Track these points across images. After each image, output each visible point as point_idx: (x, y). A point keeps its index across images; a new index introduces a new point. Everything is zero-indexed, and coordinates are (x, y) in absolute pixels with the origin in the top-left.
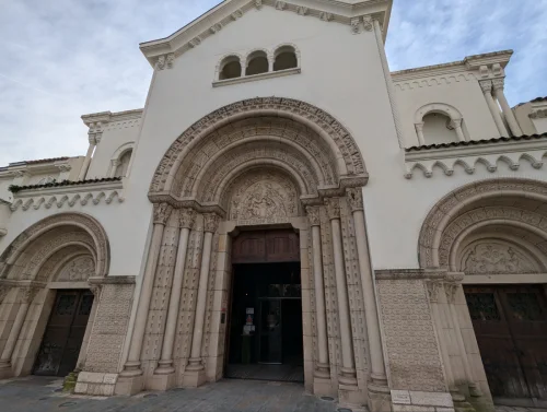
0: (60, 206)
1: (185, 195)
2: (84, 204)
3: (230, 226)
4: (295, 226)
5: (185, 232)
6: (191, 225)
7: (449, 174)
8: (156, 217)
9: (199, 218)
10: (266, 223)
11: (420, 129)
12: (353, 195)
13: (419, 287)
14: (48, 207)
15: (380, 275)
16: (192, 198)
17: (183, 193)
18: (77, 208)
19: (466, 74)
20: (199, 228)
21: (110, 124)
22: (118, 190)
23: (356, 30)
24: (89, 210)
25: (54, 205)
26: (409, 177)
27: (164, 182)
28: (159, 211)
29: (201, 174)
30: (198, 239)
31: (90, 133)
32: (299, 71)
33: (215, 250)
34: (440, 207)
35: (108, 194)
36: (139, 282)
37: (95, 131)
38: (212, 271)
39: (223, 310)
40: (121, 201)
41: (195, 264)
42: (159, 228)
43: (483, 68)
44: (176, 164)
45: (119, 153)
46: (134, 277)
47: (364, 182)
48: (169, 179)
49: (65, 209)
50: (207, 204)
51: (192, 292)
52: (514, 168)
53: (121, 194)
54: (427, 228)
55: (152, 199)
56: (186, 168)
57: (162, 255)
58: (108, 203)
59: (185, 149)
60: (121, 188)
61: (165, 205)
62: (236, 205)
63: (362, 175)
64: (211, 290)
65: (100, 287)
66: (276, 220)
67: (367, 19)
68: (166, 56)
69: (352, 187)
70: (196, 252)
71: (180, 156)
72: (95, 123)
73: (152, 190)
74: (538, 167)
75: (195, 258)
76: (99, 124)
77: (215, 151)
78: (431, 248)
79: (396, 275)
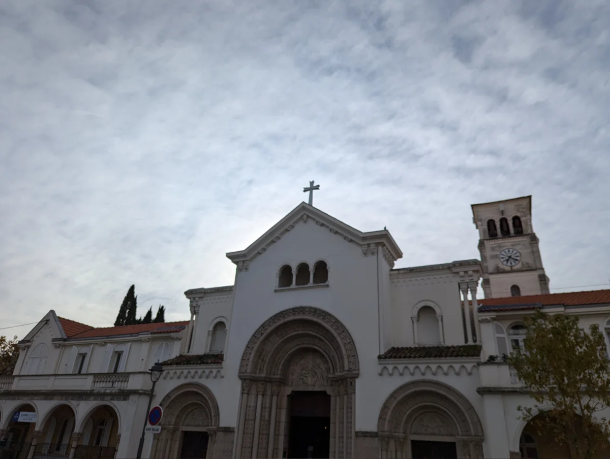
0: (186, 377)
1: (260, 373)
2: (201, 377)
3: (288, 390)
4: (329, 393)
5: (260, 397)
6: (264, 392)
7: (401, 374)
8: (243, 389)
9: (269, 385)
10: (311, 390)
11: (415, 321)
12: (351, 383)
13: (375, 442)
14: (179, 378)
15: (358, 434)
16: (263, 375)
17: (258, 371)
18: (196, 380)
19: (451, 275)
20: (269, 393)
21: (204, 299)
22: (220, 370)
23: (365, 254)
24: (203, 381)
25: (182, 377)
26: (381, 375)
27: (247, 365)
28: (245, 385)
29: (269, 357)
30: (268, 401)
31: (191, 306)
32: (327, 286)
33: (279, 408)
34: (393, 396)
35: (215, 371)
36: (236, 430)
37: (194, 305)
38: (278, 422)
39: (285, 448)
40: (222, 377)
41: (267, 418)
42: (245, 396)
43: (462, 274)
44: (253, 353)
45: (213, 325)
46: (233, 428)
47: (357, 376)
48: (250, 364)
49: (189, 380)
50: (273, 377)
51: (265, 437)
52: (434, 374)
53: (223, 372)
54: (385, 407)
55: (240, 377)
56: (260, 353)
57: (248, 413)
58: (215, 377)
59: (259, 343)
60: (222, 368)
61: (249, 381)
62: (293, 374)
63: (355, 372)
64: (277, 435)
65: (216, 433)
66: (316, 389)
67: (373, 246)
68: (244, 261)
69: (351, 378)
70: (267, 410)
71: (256, 346)
72: (194, 298)
73: (240, 372)
74: (446, 374)
75: (267, 414)
76: (197, 299)
77: (277, 340)
78: (385, 419)
79: (365, 434)
